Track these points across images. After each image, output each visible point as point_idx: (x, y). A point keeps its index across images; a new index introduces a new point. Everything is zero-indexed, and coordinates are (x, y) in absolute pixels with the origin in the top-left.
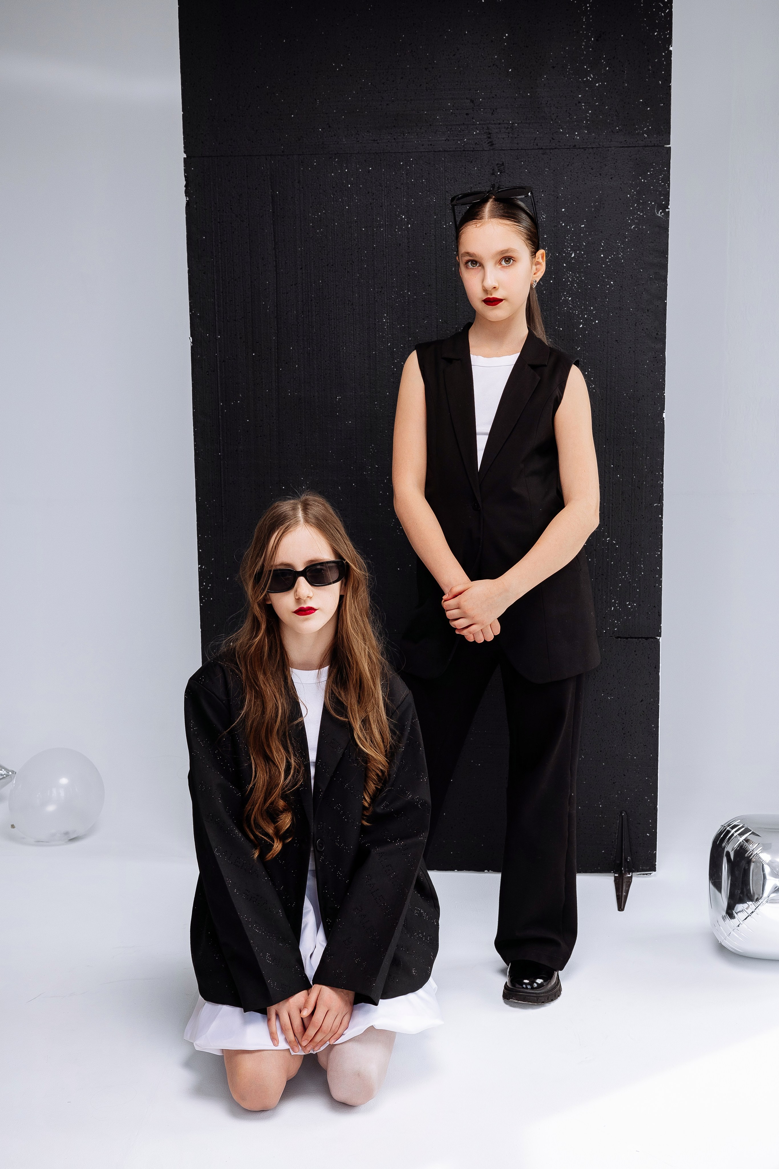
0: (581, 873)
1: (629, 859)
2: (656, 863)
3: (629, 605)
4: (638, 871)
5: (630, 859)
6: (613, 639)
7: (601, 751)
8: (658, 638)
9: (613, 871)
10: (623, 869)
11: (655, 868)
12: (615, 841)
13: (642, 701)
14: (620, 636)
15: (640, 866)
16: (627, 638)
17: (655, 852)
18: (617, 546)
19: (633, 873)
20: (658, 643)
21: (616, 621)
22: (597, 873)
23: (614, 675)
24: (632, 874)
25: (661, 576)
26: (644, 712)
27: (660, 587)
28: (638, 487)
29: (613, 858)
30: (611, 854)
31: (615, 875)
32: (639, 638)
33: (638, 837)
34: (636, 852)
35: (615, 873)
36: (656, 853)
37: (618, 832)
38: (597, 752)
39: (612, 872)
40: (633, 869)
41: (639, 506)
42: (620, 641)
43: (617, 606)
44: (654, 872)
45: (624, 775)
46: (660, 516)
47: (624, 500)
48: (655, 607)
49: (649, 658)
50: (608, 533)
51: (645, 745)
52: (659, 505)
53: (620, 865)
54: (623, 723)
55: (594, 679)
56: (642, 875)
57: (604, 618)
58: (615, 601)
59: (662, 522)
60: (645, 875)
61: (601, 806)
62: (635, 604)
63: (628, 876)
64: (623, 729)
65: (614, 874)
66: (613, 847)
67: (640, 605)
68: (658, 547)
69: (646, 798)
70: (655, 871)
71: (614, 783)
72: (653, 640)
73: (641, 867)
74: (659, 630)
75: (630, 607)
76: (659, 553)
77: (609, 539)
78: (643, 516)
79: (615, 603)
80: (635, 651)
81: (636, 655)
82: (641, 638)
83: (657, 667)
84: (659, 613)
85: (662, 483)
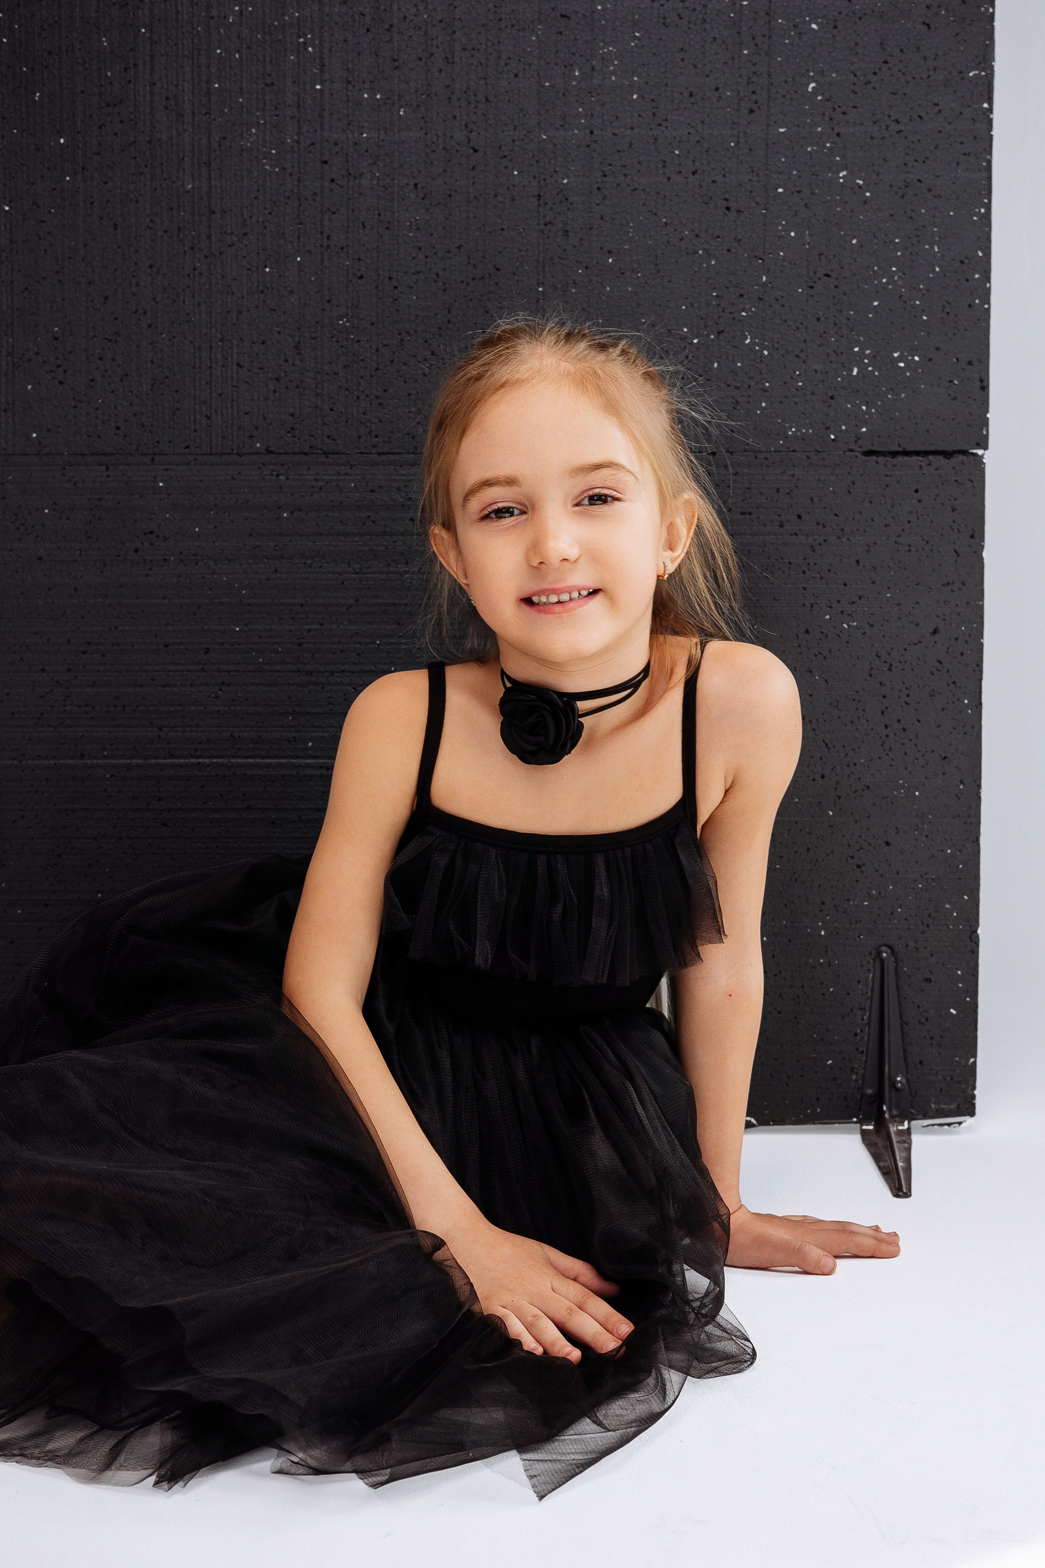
0: (768, 1124)
1: (900, 1082)
2: (976, 1092)
3: (900, 359)
4: (925, 1117)
5: (904, 1081)
6: (857, 457)
7: (823, 777)
8: (980, 452)
9: (857, 1117)
10: (885, 1108)
11: (974, 1105)
12: (862, 1031)
13: (935, 632)
14: (875, 448)
15: (930, 1102)
16: (894, 454)
17: (972, 1060)
18: (868, 194)
19: (913, 1123)
20: (979, 465)
21: (864, 408)
22: (814, 1123)
23: (858, 562)
24: (909, 1124)
25: (986, 276)
26: (941, 662)
27: (986, 306)
28: (924, 23)
29: (856, 1080)
30: (852, 1069)
31: (864, 1127)
32: (926, 453)
33: (927, 1020)
34: (921, 1063)
35: (861, 1122)
36: (975, 1062)
37: (871, 1008)
38: (814, 780)
39: (855, 1120)
40: (912, 1111)
41: (929, 77)
42: (877, 462)
43: (868, 365)
44: (968, 1121)
45: (887, 844)
46: (986, 105)
47: (886, 62)
48: (970, 363)
49: (953, 510)
50: (843, 157)
51: (945, 758)
52: (983, 73)
53: (879, 1099)
54: (884, 697)
55: (804, 572)
56: (936, 1127)
57: (832, 398)
58: (862, 350)
59: (991, 120)
60: (946, 1127)
61: (823, 933)
62: (917, 358)
63: (900, 1128)
64: (883, 713)
65: (858, 1125)
66: (857, 1049)
67: (930, 360)
68: (980, 194)
69: (947, 906)
70: (972, 1113)
71: (859, 866)
72: (965, 457)
73: (935, 1103)
74: (982, 429)
75: (902, 365)
76: (983, 210)
77: (845, 173)
78: (940, 108)
79: (861, 353)
80: (917, 491)
81: (920, 501)
82: (935, 453)
83: (976, 535)
84: (982, 381)
85: (991, 10)
